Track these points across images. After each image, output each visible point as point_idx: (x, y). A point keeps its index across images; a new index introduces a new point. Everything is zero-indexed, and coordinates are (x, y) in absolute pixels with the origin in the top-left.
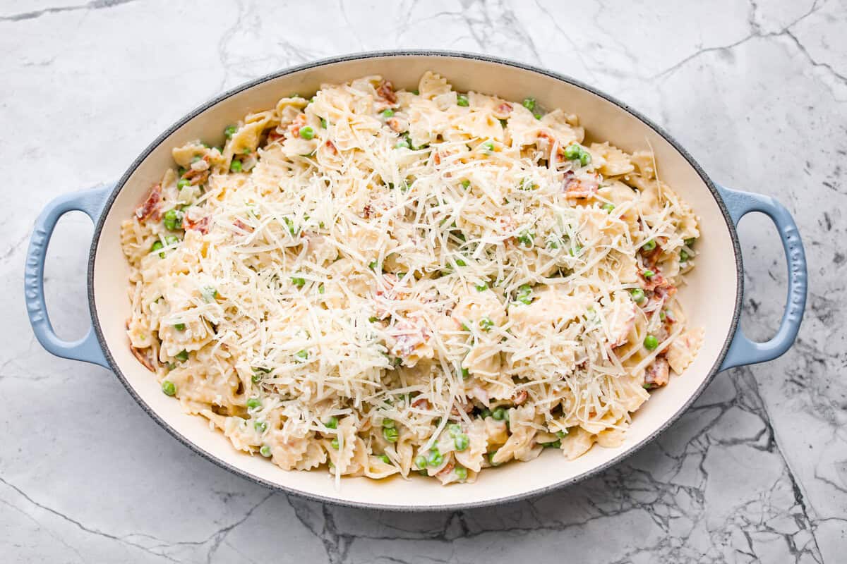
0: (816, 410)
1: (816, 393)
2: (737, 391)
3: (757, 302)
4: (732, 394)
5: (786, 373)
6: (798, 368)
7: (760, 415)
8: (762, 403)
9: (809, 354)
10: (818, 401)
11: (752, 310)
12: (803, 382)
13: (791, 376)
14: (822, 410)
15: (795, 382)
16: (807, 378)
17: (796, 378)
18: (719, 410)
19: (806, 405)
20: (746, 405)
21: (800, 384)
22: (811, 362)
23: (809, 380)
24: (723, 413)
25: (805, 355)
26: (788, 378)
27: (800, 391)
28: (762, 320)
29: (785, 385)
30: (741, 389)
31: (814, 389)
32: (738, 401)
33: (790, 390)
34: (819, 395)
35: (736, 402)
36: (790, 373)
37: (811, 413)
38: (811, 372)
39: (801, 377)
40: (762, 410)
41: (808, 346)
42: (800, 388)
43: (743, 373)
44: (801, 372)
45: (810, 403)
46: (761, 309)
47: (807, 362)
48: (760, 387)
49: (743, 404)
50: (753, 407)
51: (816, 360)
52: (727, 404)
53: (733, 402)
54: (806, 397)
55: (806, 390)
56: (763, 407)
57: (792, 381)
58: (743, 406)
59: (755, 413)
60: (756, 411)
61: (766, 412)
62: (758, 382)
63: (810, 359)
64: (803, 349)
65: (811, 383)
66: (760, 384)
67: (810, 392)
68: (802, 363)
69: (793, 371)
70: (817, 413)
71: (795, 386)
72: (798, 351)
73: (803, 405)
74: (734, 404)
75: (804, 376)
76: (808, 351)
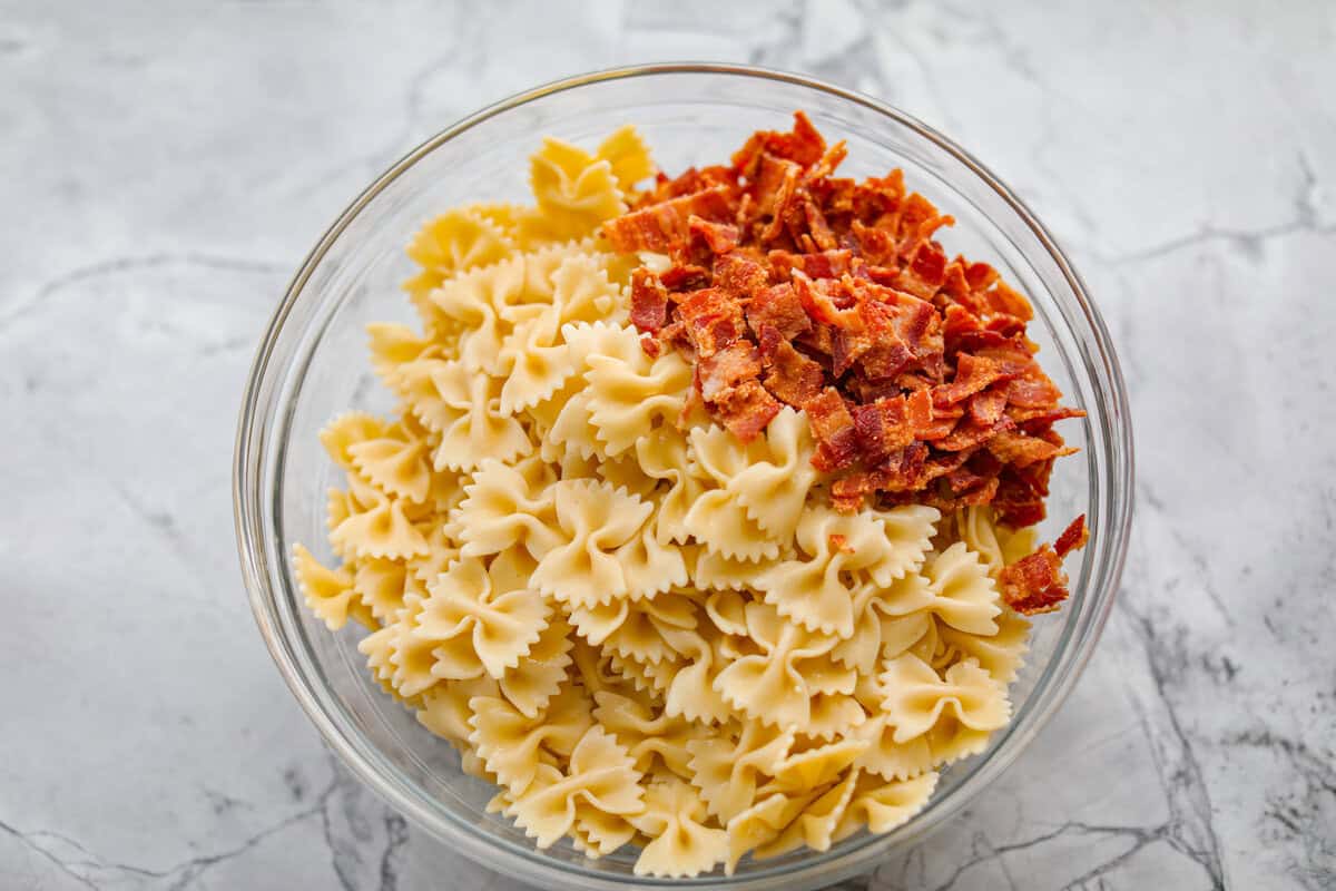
0: (1313, 877)
1: (1318, 847)
2: (1172, 813)
3: (1235, 663)
4: (1161, 817)
5: (1268, 800)
6: (1292, 796)
7: (1208, 866)
8: (1215, 846)
9: (1317, 775)
10: (1319, 862)
11: (1223, 676)
12: (1297, 822)
13: (1275, 805)
14: (1325, 880)
15: (1283, 819)
16: (1306, 816)
17: (1285, 813)
18: (1131, 840)
19: (1295, 865)
20: (1184, 842)
21: (1290, 825)
22: (1317, 790)
23: (1308, 821)
24: (1138, 847)
25: (1308, 774)
26: (1270, 809)
27: (1288, 838)
28: (1240, 698)
29: (1262, 821)
30: (1179, 812)
31: (1315, 839)
32: (1171, 831)
33: (1269, 835)
34: (1323, 851)
35: (1167, 833)
36: (1277, 801)
37: (1304, 882)
38: (1316, 807)
39: (1294, 812)
40: (1212, 857)
41: (1315, 760)
42: (1291, 833)
43: (1188, 783)
44: (1296, 804)
45: (1304, 864)
46: (1240, 678)
47: (1311, 787)
48: (1215, 815)
49: (1179, 838)
50: (1195, 848)
51: (1326, 787)
52: (1149, 832)
53: (1161, 831)
54: (1298, 850)
55: (1300, 838)
56: (1215, 852)
57: (1278, 816)
58: (1178, 844)
59: (1198, 860)
60: (1201, 857)
61: (1218, 862)
62: (1214, 805)
63: (1317, 783)
64: (1306, 764)
65: (1311, 826)
66: (1217, 811)
67: (1306, 844)
68: (1301, 786)
69: (1281, 799)
70: (1313, 883)
71: (1281, 826)
72: (1296, 766)
73: (1291, 862)
74: (1163, 835)
75: (1302, 810)
76: (1316, 769)
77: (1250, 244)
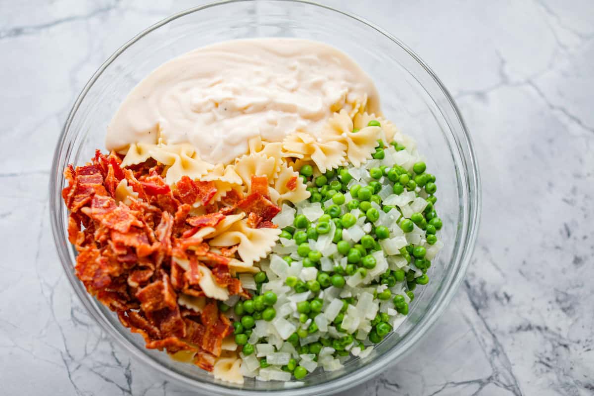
0: (562, 388)
1: (562, 373)
2: (493, 370)
3: (509, 294)
4: (489, 372)
5: (536, 356)
6: (546, 352)
7: (514, 391)
8: (515, 381)
9: (555, 340)
10: (564, 380)
11: (505, 301)
12: (550, 364)
13: (540, 358)
14: (567, 388)
15: (544, 363)
16: (554, 360)
17: (544, 360)
18: (477, 386)
19: (553, 384)
20: (501, 383)
21: (548, 365)
22: (557, 347)
23: (555, 362)
24: (481, 388)
25: (551, 340)
26: (537, 359)
27: (547, 371)
28: (515, 309)
29: (534, 366)
30: (497, 368)
31: (560, 369)
32: (494, 378)
33: (539, 371)
34: (564, 375)
35: (493, 379)
36: (540, 356)
37: (558, 391)
38: (557, 355)
39: (548, 359)
40: (515, 387)
41: (554, 333)
42: (548, 369)
43: (498, 354)
44: (548, 355)
45: (556, 381)
46: (513, 300)
47: (554, 347)
48: (513, 367)
49: (498, 381)
50: (507, 384)
51: (561, 345)
52: (484, 381)
53: (490, 379)
54: (553, 376)
55: (553, 370)
56: (516, 385)
57: (541, 362)
58: (498, 383)
59: (509, 390)
60: (510, 388)
61: (518, 389)
62: (512, 362)
63: (556, 344)
64: (549, 336)
65: (557, 364)
66: (513, 365)
67: (556, 373)
68: (549, 347)
69: (541, 354)
70: (563, 390)
71: (544, 367)
72: (545, 337)
73: (551, 383)
74: (491, 381)
75: (551, 358)
76: (554, 337)
77: (481, 96)
